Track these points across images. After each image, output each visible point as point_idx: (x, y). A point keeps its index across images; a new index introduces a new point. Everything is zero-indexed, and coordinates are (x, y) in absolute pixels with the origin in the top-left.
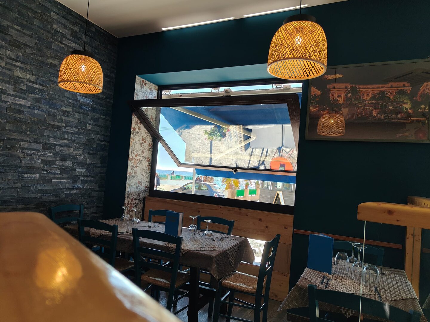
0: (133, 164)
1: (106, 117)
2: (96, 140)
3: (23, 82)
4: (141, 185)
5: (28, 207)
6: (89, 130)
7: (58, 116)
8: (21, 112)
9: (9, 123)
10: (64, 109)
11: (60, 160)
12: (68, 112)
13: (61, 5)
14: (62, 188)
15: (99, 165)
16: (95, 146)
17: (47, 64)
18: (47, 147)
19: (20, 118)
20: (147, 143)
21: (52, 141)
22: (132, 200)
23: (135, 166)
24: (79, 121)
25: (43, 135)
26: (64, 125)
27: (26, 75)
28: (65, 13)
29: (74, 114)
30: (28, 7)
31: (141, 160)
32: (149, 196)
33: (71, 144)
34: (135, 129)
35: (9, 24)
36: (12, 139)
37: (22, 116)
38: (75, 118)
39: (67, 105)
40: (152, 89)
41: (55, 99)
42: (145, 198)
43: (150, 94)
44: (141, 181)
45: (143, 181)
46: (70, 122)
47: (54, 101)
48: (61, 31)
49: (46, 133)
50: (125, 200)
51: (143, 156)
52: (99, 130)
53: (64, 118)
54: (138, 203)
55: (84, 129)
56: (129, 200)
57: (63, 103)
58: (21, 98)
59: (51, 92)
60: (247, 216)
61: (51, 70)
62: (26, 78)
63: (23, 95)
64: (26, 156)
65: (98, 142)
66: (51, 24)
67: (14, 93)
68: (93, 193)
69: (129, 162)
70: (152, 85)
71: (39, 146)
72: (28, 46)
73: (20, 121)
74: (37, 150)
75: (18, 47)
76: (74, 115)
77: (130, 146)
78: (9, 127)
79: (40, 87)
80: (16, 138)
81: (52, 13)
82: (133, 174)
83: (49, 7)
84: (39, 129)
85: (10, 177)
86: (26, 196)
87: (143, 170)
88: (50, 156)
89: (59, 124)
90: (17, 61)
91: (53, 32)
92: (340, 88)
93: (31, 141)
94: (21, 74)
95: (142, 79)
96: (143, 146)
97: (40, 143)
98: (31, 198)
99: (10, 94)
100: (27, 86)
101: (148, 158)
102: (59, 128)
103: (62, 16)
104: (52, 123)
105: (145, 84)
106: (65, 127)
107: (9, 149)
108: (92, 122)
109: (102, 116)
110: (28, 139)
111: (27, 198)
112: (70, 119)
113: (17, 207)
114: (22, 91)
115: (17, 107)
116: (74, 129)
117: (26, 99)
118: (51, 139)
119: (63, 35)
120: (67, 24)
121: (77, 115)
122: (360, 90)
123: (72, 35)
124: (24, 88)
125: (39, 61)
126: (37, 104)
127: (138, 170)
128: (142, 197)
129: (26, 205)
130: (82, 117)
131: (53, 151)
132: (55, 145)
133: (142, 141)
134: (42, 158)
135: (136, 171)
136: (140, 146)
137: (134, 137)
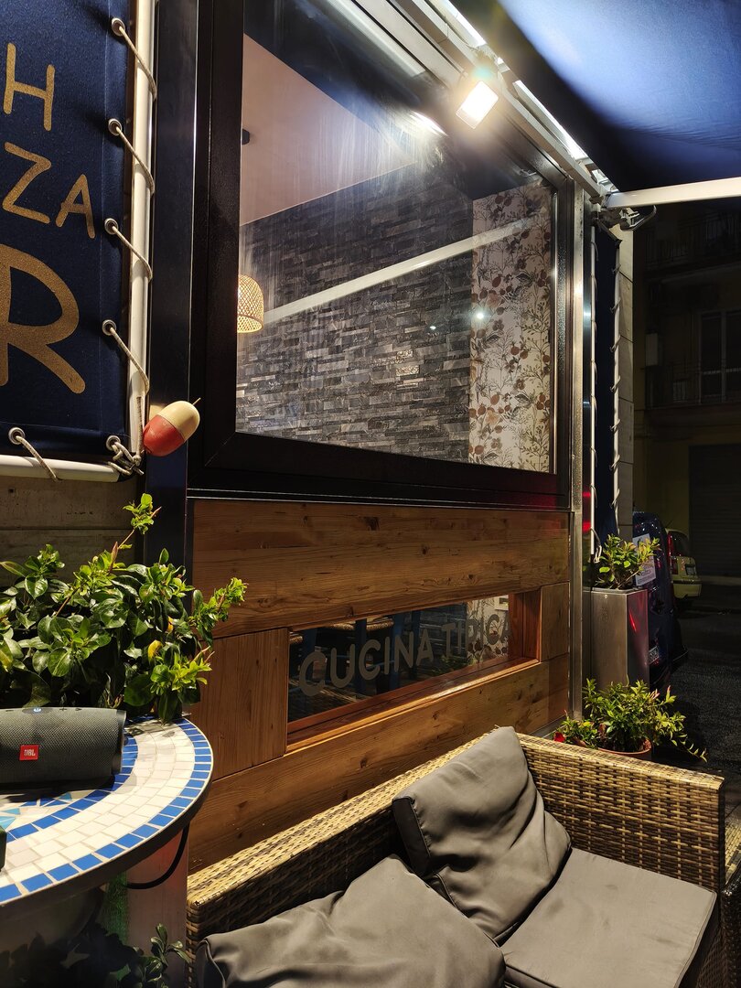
0: (484, 423)
7: (389, 367)
8: (338, 381)
9: (327, 400)
18: (375, 424)
20: (533, 354)
21: (382, 413)
23: (494, 428)
25: (368, 407)
26: (398, 378)
31: (513, 407)
37: (340, 386)
39: (401, 342)
51: (521, 397)
58: (337, 360)
69: (474, 420)
71: (363, 426)
82: (488, 450)
84: (362, 398)
87: (526, 435)
88: (381, 439)
89: (389, 380)
93: (353, 420)
96: (519, 367)
97: (365, 420)
100: (344, 338)
101: (544, 397)
102: (390, 386)
104: (380, 382)
106: (401, 381)
108: (453, 354)
110: (349, 418)
114: (338, 350)
115: (333, 375)
116: (418, 380)
117: (343, 359)
118: (379, 410)
130: (431, 351)
131: (385, 429)
132: (388, 418)
135: (498, 440)
136: (505, 372)
137: (482, 355)
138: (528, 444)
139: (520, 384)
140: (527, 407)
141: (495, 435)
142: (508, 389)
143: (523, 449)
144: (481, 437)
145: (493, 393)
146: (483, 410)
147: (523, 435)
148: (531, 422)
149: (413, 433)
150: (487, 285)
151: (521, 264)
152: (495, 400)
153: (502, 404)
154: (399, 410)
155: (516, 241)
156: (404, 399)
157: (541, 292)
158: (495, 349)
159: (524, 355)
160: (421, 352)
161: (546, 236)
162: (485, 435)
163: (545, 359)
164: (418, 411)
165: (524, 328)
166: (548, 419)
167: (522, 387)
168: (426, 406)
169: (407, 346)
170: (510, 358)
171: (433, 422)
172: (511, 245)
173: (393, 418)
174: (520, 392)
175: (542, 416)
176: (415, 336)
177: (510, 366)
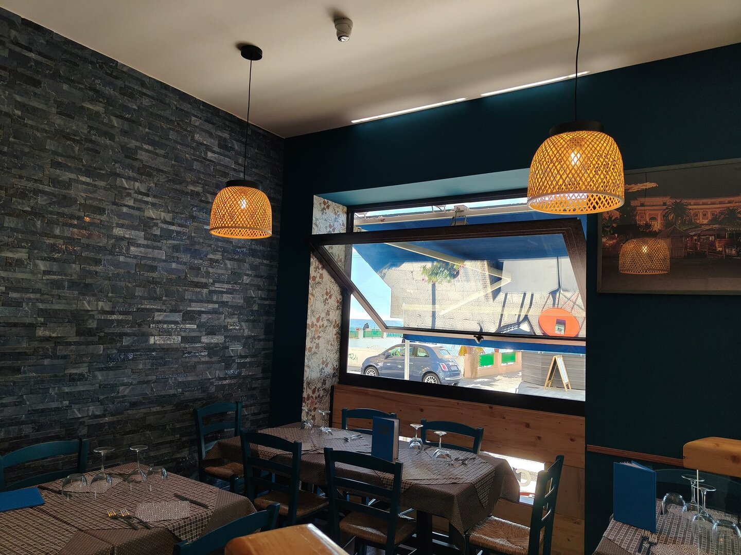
0: (313, 333)
1: (271, 262)
2: (256, 299)
3: (156, 225)
4: (327, 365)
5: (165, 409)
6: (247, 284)
7: (204, 269)
8: (153, 269)
9: (139, 286)
10: (211, 256)
11: (207, 334)
12: (217, 261)
13: (204, 104)
14: (210, 377)
15: (262, 337)
16: (255, 308)
17: (187, 193)
18: (189, 316)
19: (153, 278)
20: (333, 298)
21: (195, 307)
22: (314, 392)
23: (316, 337)
24: (232, 272)
25: (182, 299)
26: (211, 281)
27: (160, 214)
28: (209, 115)
29: (225, 262)
30: (161, 116)
31: (325, 326)
32: (339, 383)
33: (221, 310)
34: (314, 278)
35: (138, 144)
36: (143, 310)
37: (155, 275)
38: (226, 269)
39: (215, 251)
40: (339, 213)
41: (199, 243)
42: (332, 387)
43: (335, 221)
44: (326, 360)
45: (329, 360)
46: (220, 275)
47: (197, 247)
48: (205, 143)
49: (188, 296)
50: (303, 392)
51: (328, 320)
52: (261, 284)
53: (211, 270)
54: (323, 396)
55: (239, 284)
56: (310, 392)
57: (209, 248)
58: (154, 248)
59: (193, 234)
60: (504, 418)
61: (193, 202)
62: (161, 219)
63: (156, 244)
64: (161, 333)
65: (260, 302)
66: (192, 133)
67: (145, 242)
68: (254, 382)
69: (308, 331)
70: (338, 207)
71: (177, 317)
72: (162, 171)
73: (154, 282)
74: (176, 323)
75: (149, 175)
76: (225, 264)
77: (309, 306)
78: (139, 292)
79: (179, 229)
80: (148, 307)
81: (193, 118)
82: (314, 350)
83: (189, 111)
84: (178, 291)
85: (141, 367)
86: (163, 393)
87: (328, 342)
88: (193, 330)
89: (204, 280)
90: (148, 195)
91: (194, 145)
92: (654, 206)
93: (168, 310)
94: (153, 213)
95: (323, 200)
96: (328, 303)
97: (180, 311)
98: (169, 395)
99: (140, 244)
100: (162, 229)
101: (336, 322)
102: (205, 286)
103: (206, 121)
104: (196, 280)
105: (328, 207)
106: (213, 284)
107: (140, 325)
108: (250, 273)
109: (265, 262)
110: (164, 308)
111: (164, 396)
112: (220, 271)
113: (150, 410)
114: (155, 238)
115: (149, 262)
116: (226, 286)
117: (160, 249)
118: (193, 304)
119: (208, 148)
120: (213, 131)
121: (229, 264)
122: (690, 207)
123: (220, 146)
124: (158, 232)
125: (177, 190)
126: (176, 254)
127: (321, 342)
128: (328, 385)
129: (163, 407)
130: (236, 266)
131: (197, 321)
132: (200, 313)
133: (325, 297)
134: (183, 334)
135: (318, 344)
136: (323, 305)
137: (314, 292)
138: (329, 347)
139: (328, 313)
140: (330, 327)
141: (317, 341)
142: (323, 315)
143: (328, 350)
144: (311, 342)
145: (317, 316)
146: (313, 326)
148: (331, 335)
152: (318, 320)
153: (321, 323)
158: (319, 290)
159: (330, 297)
162: (313, 341)
174: (328, 317)
175: (335, 332)
177: (325, 302)
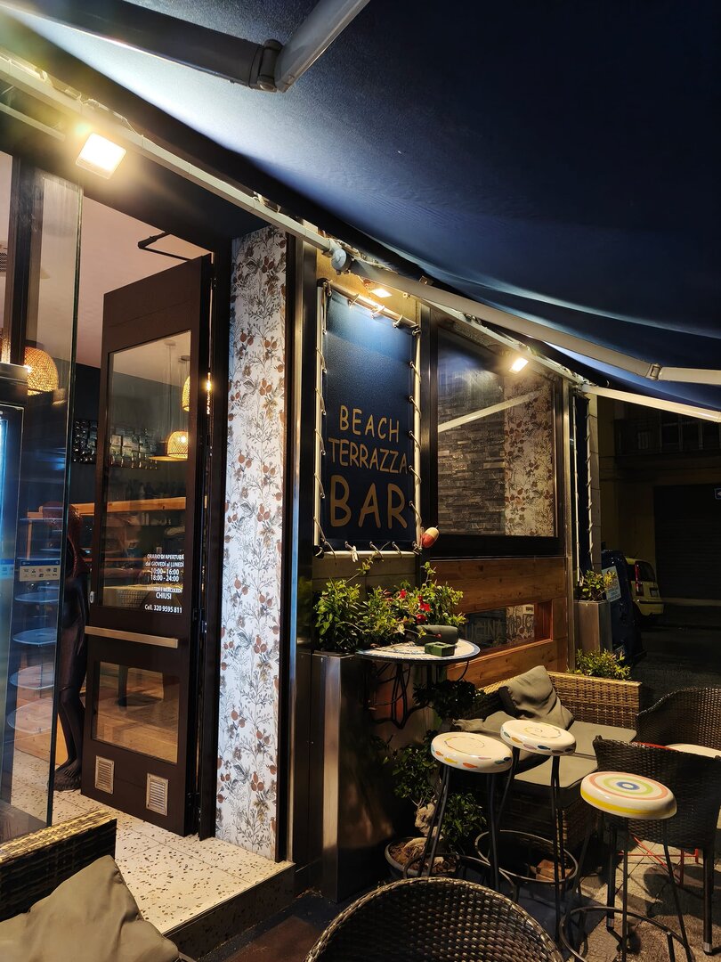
23: (519, 508)
31: (531, 497)
51: (536, 491)
69: (506, 503)
77: (507, 480)
96: (534, 475)
101: (549, 492)
127: (528, 514)
136: (525, 477)
137: (512, 466)
141: (520, 513)
144: (512, 513)
145: (519, 489)
147: (538, 513)
148: (541, 506)
149: (464, 506)
150: (514, 426)
151: (533, 416)
152: (520, 492)
153: (524, 495)
154: (455, 492)
155: (530, 403)
156: (458, 485)
157: (546, 433)
158: (519, 463)
159: (537, 468)
160: (469, 456)
161: (548, 402)
162: (515, 512)
163: (549, 471)
164: (468, 493)
165: (536, 453)
166: (552, 505)
167: (536, 486)
168: (473, 489)
169: (459, 452)
170: (528, 469)
171: (478, 499)
172: (528, 406)
173: (451, 496)
174: (535, 489)
175: (548, 503)
176: (464, 446)
177: (529, 474)
